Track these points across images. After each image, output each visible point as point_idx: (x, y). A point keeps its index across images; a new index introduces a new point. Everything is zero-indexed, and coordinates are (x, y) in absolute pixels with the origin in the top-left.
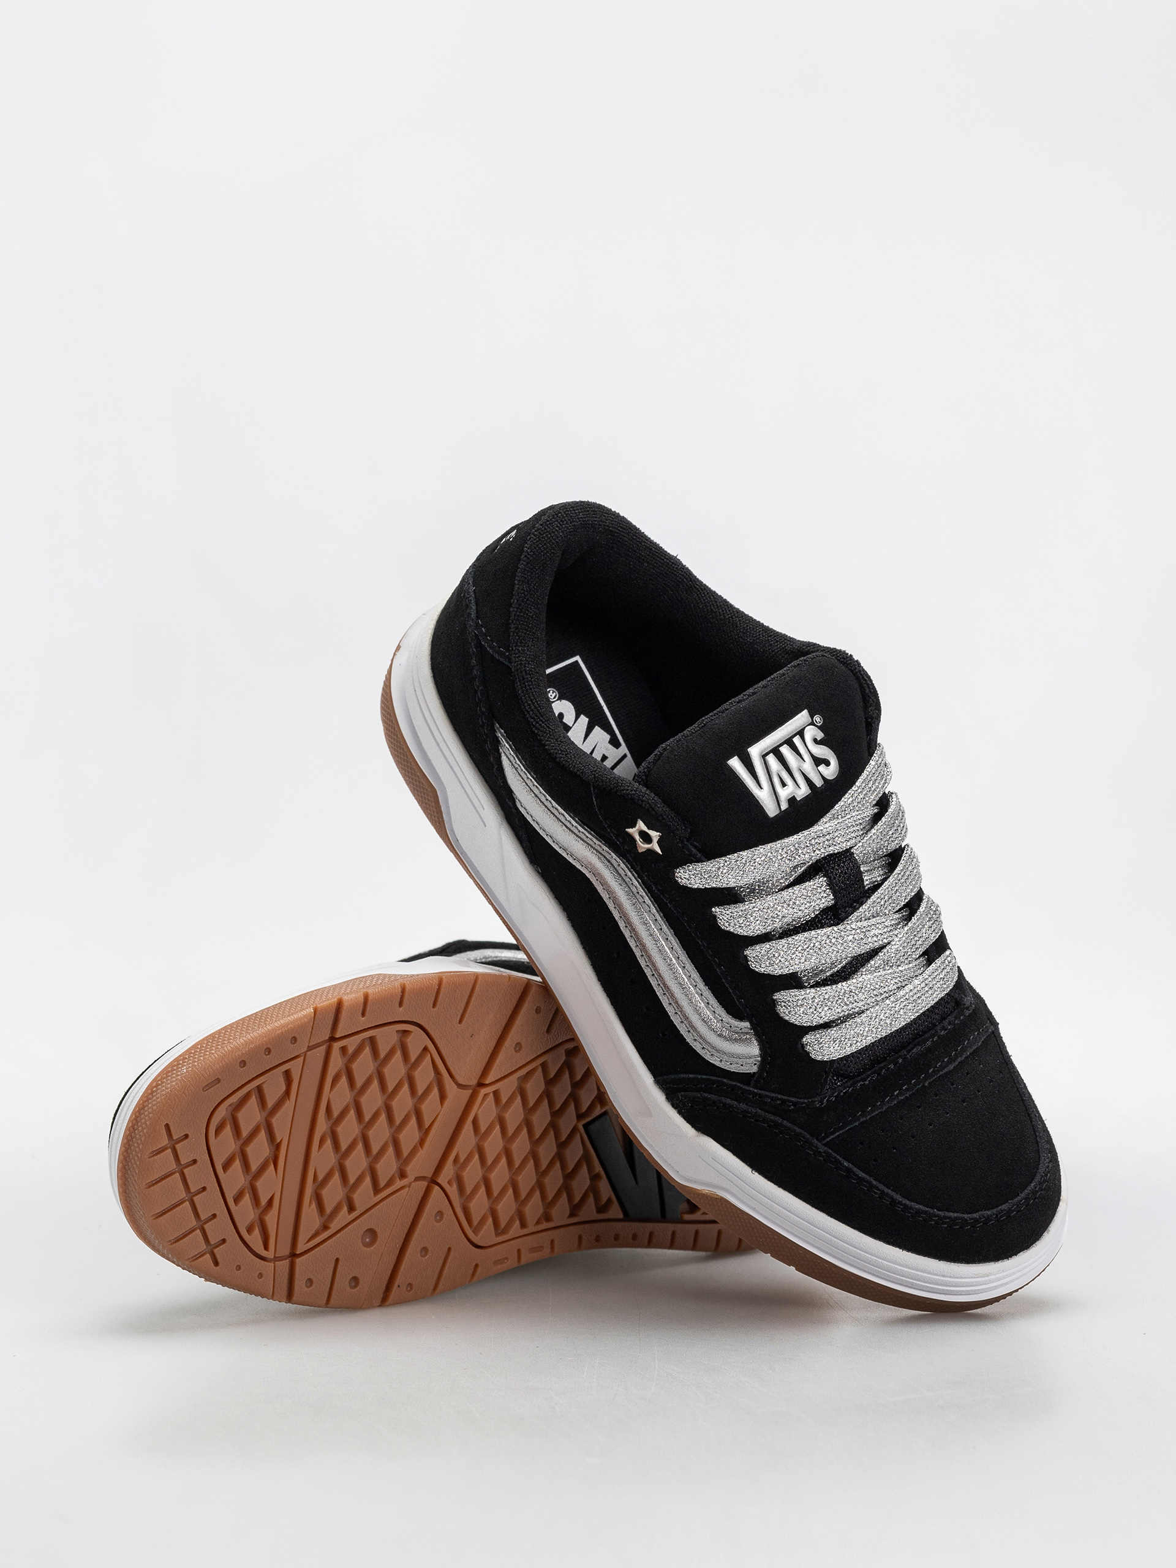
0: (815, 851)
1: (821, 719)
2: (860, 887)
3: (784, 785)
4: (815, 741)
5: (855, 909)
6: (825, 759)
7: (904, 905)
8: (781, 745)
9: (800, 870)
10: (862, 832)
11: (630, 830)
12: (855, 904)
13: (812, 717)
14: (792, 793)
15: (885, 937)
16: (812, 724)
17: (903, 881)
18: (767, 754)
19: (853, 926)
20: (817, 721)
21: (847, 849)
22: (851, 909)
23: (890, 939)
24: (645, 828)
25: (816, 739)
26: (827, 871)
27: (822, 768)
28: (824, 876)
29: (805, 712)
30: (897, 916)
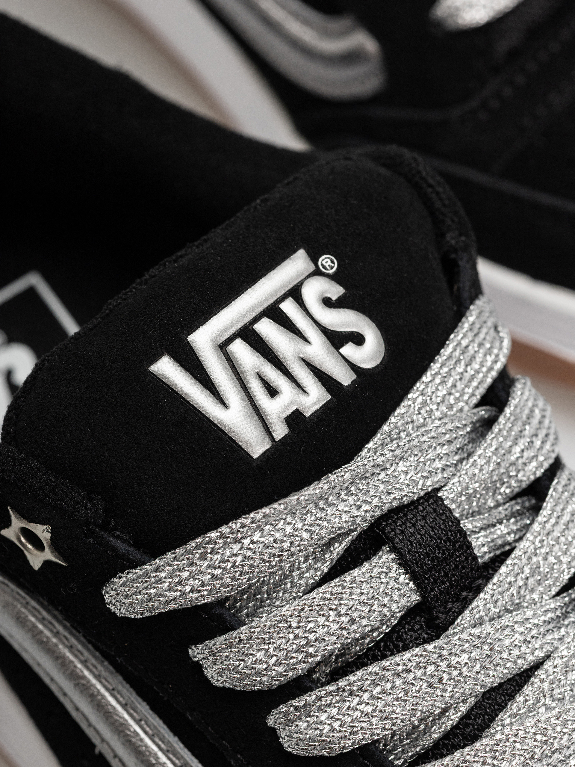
0: (360, 507)
1: (332, 262)
2: (467, 559)
3: (272, 392)
4: (327, 302)
5: (465, 603)
6: (352, 333)
7: (570, 579)
8: (256, 319)
9: (338, 549)
10: (457, 458)
11: (5, 532)
12: (464, 594)
13: (315, 260)
14: (291, 404)
15: (537, 646)
16: (317, 273)
17: (556, 534)
18: (230, 340)
19: (464, 636)
20: (327, 265)
21: (427, 494)
22: (457, 604)
23: (549, 648)
24: (24, 524)
25: (329, 299)
26: (392, 541)
27: (348, 350)
28: (390, 551)
29: (301, 253)
30: (559, 602)
